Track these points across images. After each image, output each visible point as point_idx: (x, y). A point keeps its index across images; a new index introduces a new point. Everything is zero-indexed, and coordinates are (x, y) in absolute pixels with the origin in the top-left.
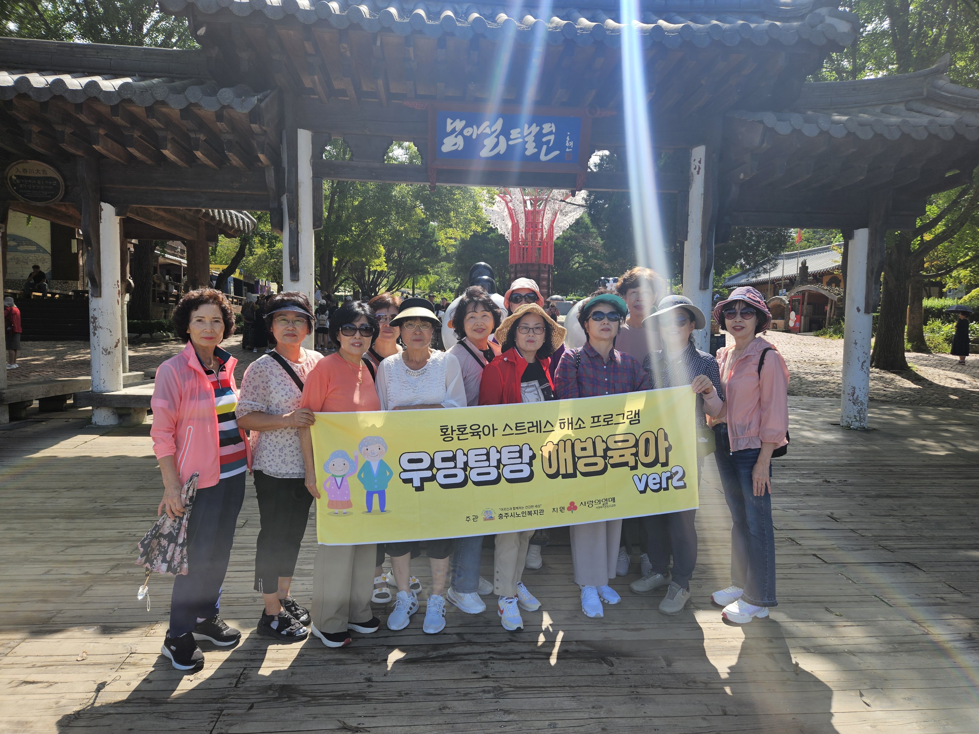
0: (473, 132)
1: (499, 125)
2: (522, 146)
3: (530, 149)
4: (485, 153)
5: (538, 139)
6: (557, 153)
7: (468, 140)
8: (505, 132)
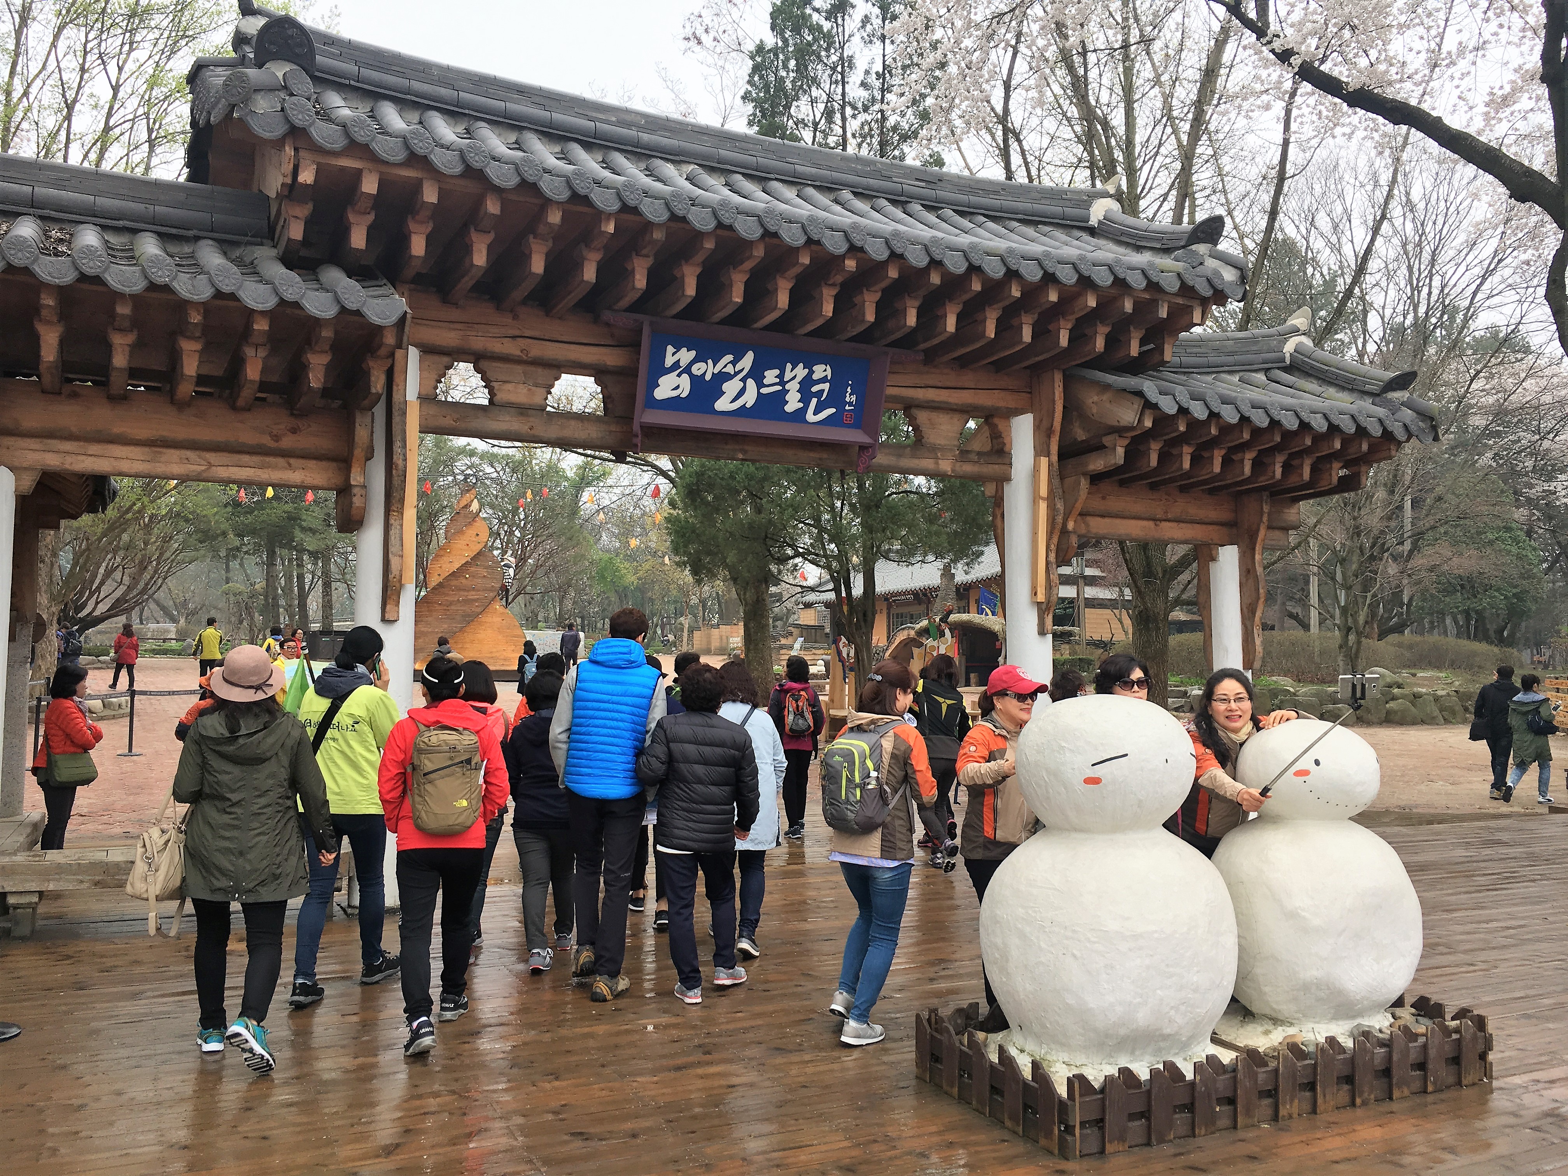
0: (706, 369)
1: (747, 361)
2: (780, 397)
3: (793, 403)
4: (723, 404)
5: (806, 385)
6: (831, 411)
7: (696, 380)
8: (756, 373)
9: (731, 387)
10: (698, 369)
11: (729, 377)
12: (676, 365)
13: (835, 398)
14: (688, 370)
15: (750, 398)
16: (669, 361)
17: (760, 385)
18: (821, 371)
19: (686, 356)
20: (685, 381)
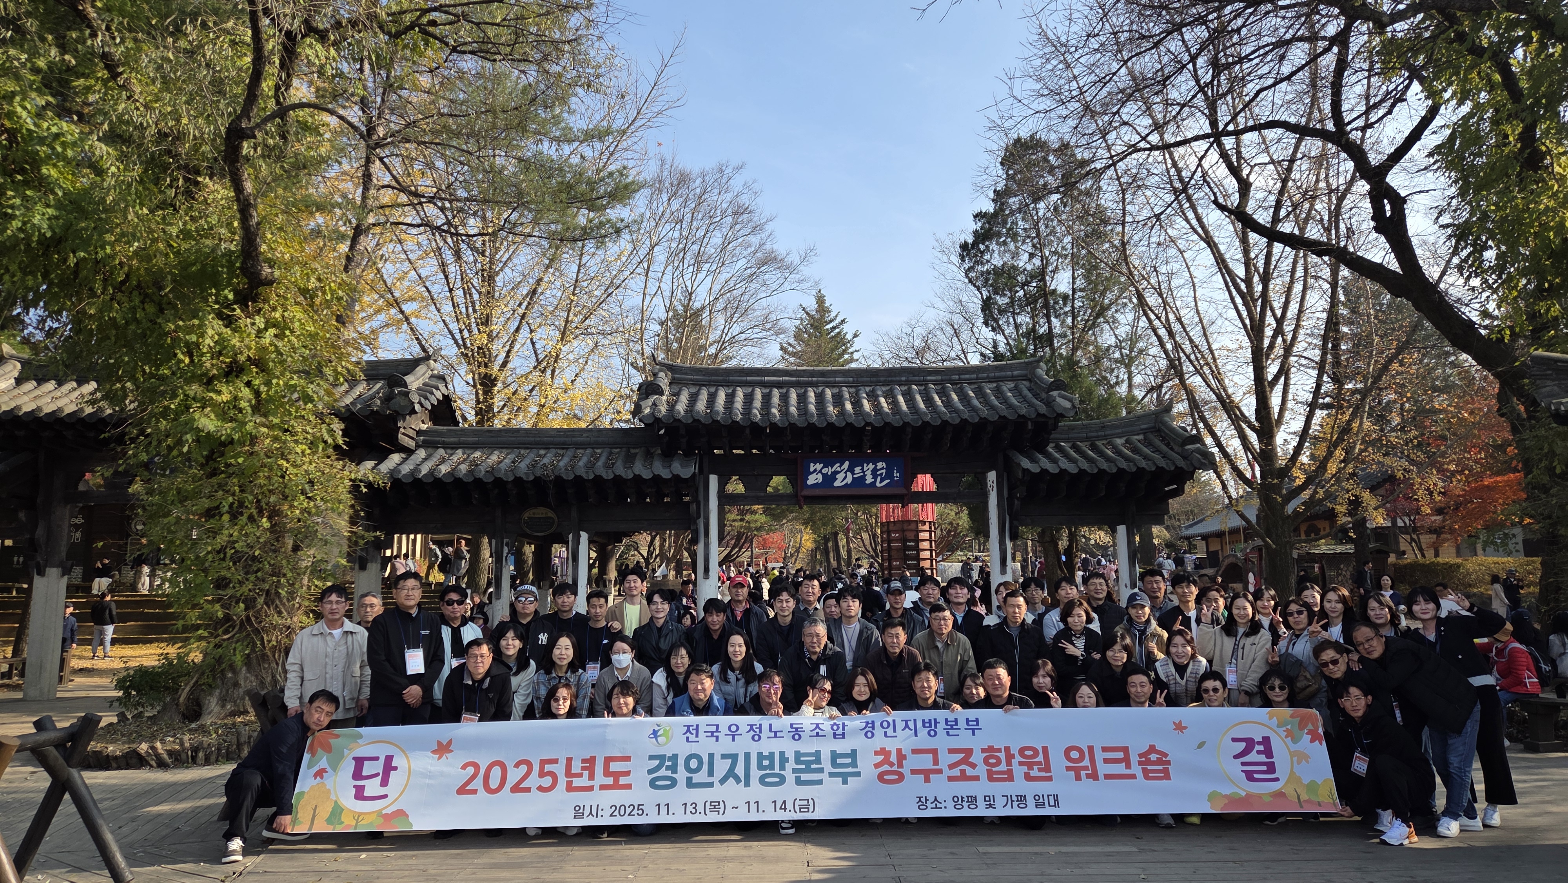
0: (828, 470)
1: (846, 465)
2: (863, 478)
3: (869, 479)
4: (837, 484)
5: (874, 472)
6: (888, 481)
7: (825, 476)
8: (851, 469)
9: (840, 477)
10: (825, 471)
11: (839, 472)
12: (815, 470)
13: (889, 475)
14: (820, 471)
15: (849, 479)
16: (812, 469)
17: (853, 474)
18: (880, 465)
19: (819, 466)
20: (820, 476)
